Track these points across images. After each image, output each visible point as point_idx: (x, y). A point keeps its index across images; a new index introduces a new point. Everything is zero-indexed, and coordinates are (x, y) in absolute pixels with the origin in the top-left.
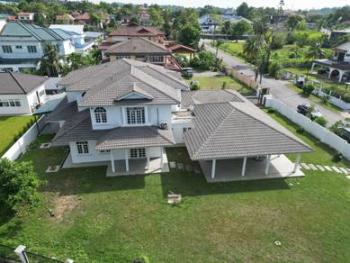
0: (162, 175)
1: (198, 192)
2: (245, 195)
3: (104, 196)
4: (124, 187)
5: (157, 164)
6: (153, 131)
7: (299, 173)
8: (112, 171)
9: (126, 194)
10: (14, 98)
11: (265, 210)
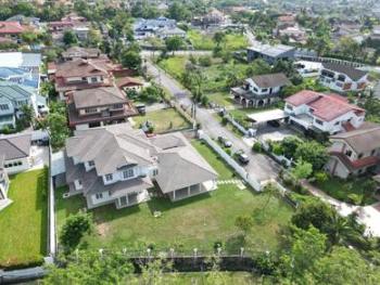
0: (148, 202)
1: (168, 209)
2: (190, 206)
3: (121, 221)
4: (130, 213)
5: (143, 197)
6: (139, 180)
7: (216, 187)
8: (120, 206)
9: (132, 217)
10: (17, 161)
11: (200, 211)
